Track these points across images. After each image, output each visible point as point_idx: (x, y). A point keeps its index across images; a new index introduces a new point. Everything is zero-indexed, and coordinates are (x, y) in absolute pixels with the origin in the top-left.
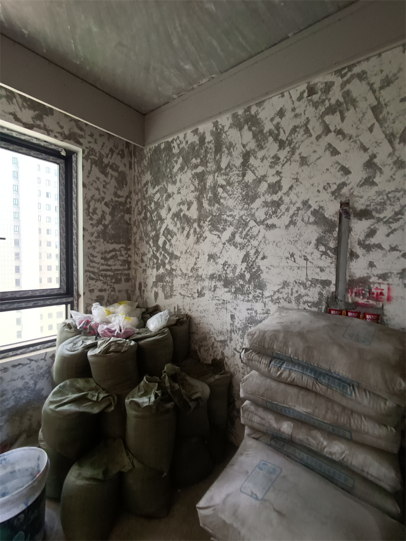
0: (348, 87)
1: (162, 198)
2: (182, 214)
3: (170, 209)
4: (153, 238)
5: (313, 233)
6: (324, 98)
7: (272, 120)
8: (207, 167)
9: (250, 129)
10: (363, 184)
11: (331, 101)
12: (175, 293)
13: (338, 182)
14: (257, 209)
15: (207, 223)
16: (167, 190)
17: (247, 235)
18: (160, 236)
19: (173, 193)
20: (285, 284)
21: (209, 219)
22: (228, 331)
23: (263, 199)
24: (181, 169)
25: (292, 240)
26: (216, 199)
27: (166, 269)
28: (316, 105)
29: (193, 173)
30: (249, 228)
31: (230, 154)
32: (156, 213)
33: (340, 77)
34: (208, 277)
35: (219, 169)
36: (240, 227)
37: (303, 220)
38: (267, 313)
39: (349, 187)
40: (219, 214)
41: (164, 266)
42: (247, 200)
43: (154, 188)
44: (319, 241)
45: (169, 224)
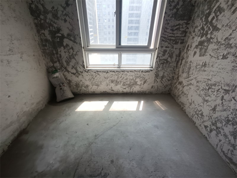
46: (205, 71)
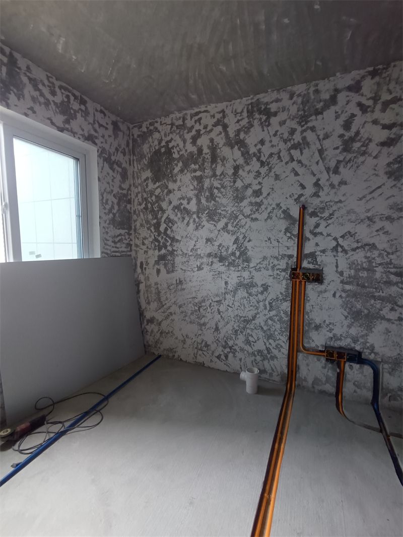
0: (305, 134)
1: (163, 193)
2: (182, 207)
3: (170, 203)
4: (154, 225)
5: (283, 224)
6: (290, 138)
7: (256, 145)
8: (205, 173)
9: (239, 149)
10: (313, 196)
11: (295, 141)
12: (176, 269)
13: (299, 193)
14: (245, 207)
15: (205, 215)
16: (167, 187)
17: (237, 225)
18: (162, 224)
19: (174, 190)
20: (265, 258)
21: (206, 212)
22: (222, 293)
23: (249, 200)
24: (182, 171)
25: (269, 229)
26: (212, 197)
27: (168, 250)
28: (285, 141)
29: (192, 175)
30: (238, 220)
31: (223, 165)
32: (157, 204)
33: (300, 127)
34: (206, 255)
35: (214, 175)
36: (232, 219)
37: (276, 216)
38: (252, 278)
39: (305, 197)
40: (215, 209)
41: (166, 247)
42: (237, 200)
43: (155, 184)
44: (287, 230)
45: (170, 214)
46: (184, 289)
